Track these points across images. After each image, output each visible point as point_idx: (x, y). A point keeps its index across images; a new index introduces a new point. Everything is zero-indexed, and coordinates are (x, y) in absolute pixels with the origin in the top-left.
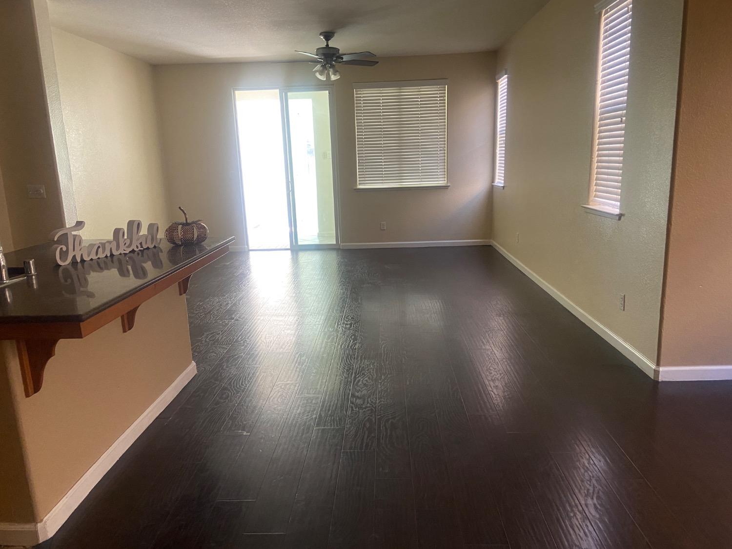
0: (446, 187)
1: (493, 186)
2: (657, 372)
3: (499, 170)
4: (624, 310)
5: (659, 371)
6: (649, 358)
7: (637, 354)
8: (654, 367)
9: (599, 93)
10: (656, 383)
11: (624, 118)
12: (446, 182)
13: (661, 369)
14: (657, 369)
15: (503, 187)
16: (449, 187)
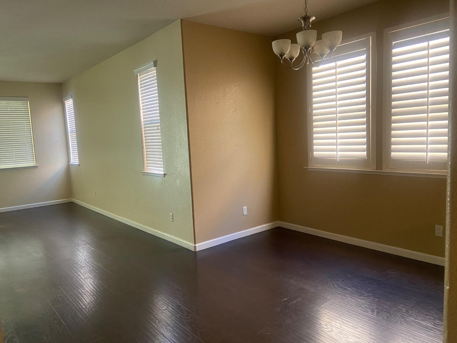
0: (35, 167)
1: (69, 164)
2: (195, 247)
3: (72, 154)
4: (173, 221)
5: (196, 246)
6: (190, 241)
7: (185, 242)
8: (194, 245)
9: (142, 114)
10: (195, 252)
11: (160, 127)
12: (35, 163)
13: (197, 245)
14: (195, 246)
15: (79, 165)
16: (38, 167)
